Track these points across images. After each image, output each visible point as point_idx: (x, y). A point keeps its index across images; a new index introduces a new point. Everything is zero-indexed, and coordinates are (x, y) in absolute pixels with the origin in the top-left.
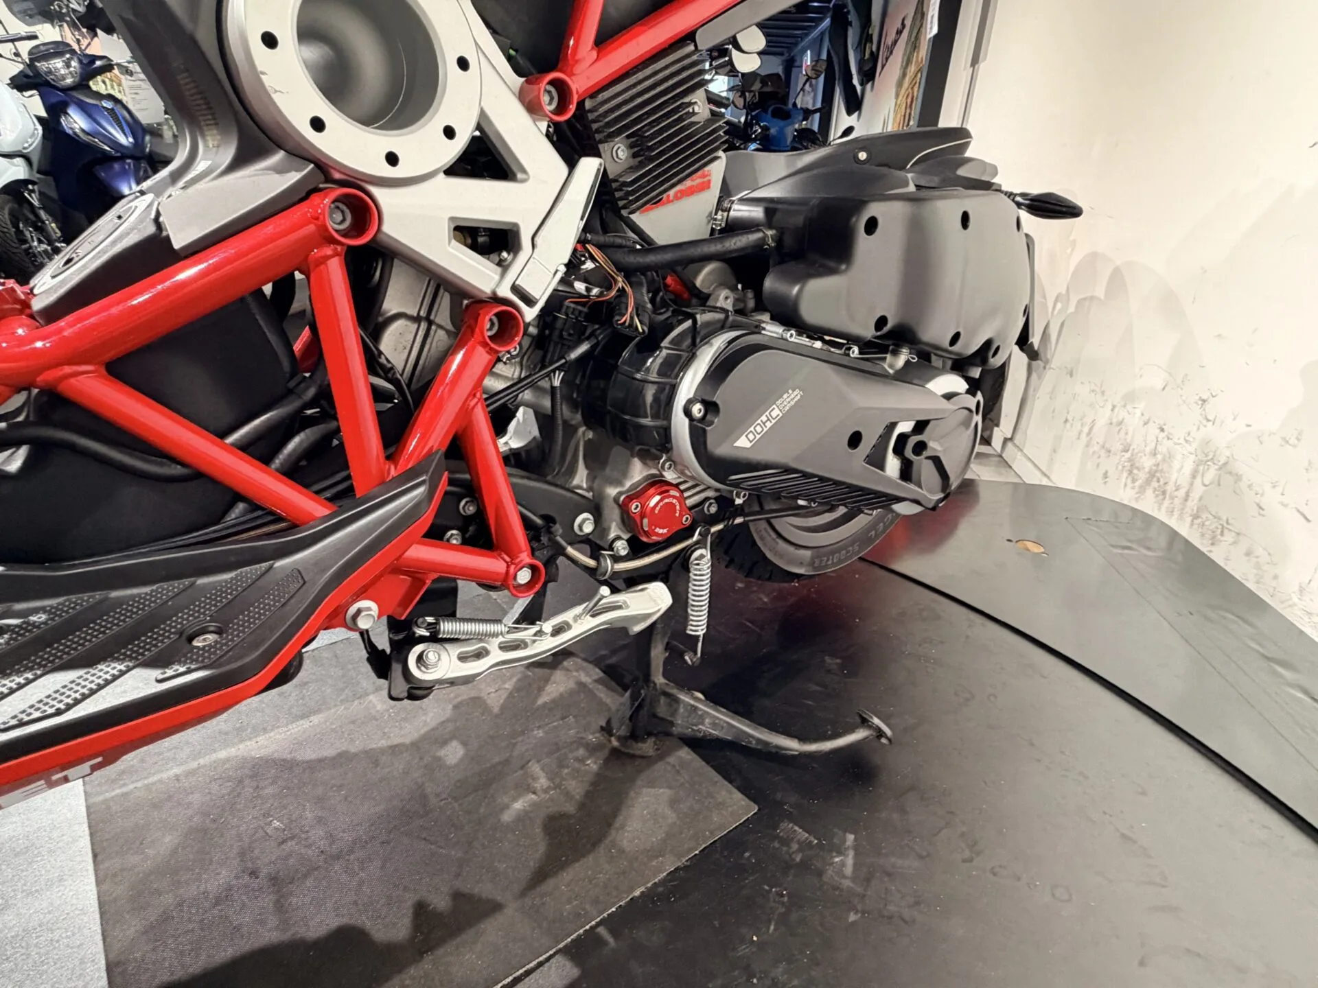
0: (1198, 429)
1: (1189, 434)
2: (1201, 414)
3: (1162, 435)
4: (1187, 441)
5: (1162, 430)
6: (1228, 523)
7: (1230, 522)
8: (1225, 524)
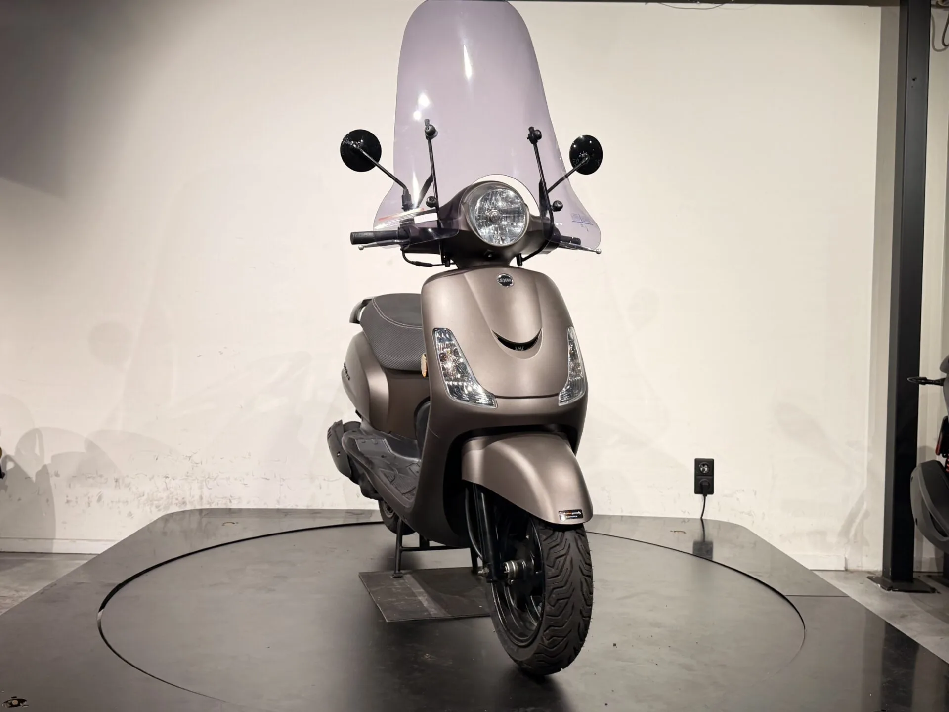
0: (193, 469)
1: (188, 473)
2: (191, 463)
3: (167, 480)
4: (188, 476)
5: (167, 477)
6: (231, 497)
7: (232, 495)
8: (230, 498)
